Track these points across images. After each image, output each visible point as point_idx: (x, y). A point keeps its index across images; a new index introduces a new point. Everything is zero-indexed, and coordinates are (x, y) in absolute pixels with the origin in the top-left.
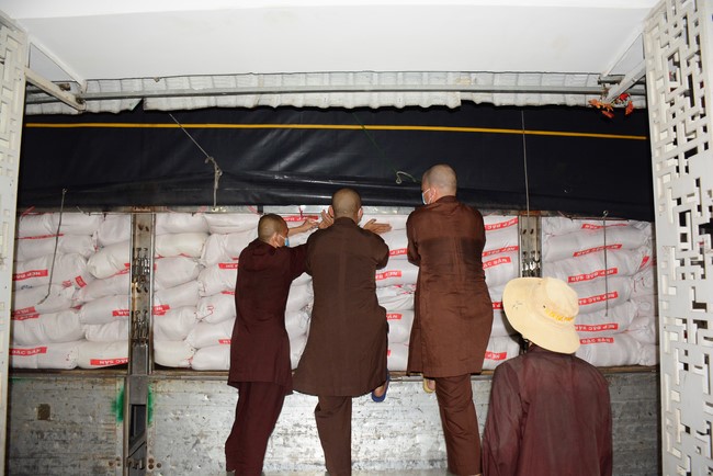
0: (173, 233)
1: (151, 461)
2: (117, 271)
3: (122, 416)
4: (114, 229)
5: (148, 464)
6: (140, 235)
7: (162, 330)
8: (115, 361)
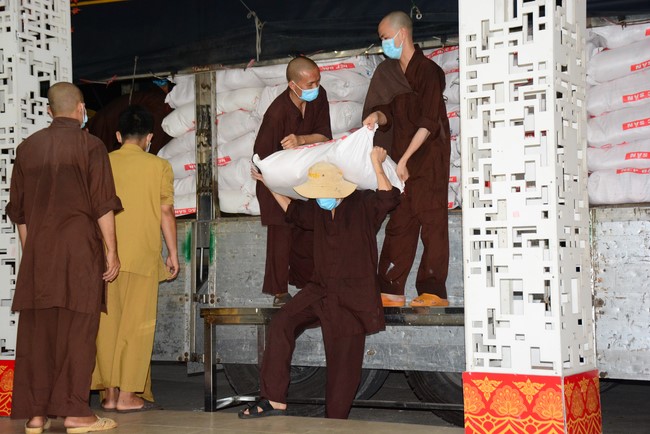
0: (233, 90)
1: (212, 296)
2: (188, 129)
3: (189, 258)
4: (184, 90)
5: (210, 299)
6: (203, 94)
7: (226, 181)
8: (187, 210)
